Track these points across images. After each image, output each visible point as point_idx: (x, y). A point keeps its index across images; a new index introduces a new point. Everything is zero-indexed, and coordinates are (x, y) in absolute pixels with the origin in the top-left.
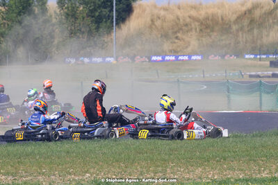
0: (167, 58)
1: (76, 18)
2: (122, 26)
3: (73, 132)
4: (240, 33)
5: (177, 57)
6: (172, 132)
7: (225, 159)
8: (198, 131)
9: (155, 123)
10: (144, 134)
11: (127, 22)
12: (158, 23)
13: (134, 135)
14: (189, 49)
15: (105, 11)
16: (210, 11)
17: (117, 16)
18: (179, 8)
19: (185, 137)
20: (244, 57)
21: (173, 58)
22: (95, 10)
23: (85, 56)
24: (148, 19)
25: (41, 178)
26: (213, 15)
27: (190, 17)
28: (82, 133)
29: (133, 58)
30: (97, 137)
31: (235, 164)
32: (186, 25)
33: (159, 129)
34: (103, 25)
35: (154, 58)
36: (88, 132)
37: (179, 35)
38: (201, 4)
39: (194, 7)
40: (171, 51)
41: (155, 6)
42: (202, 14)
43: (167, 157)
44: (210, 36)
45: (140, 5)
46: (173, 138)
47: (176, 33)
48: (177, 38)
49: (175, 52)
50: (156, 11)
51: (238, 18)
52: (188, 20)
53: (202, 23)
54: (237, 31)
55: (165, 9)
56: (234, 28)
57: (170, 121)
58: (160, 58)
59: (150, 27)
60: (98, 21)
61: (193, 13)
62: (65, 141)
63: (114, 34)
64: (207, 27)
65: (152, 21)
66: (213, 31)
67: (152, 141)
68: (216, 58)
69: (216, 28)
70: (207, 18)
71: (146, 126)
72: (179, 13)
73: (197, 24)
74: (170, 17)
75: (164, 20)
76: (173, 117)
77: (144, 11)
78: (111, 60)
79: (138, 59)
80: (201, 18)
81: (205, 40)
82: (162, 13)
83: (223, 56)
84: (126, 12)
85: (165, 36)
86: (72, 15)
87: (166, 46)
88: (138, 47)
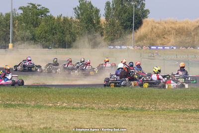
0: (159, 48)
1: (114, 26)
2: (137, 31)
3: (111, 83)
4: (196, 36)
5: (164, 48)
6: (160, 85)
7: (186, 99)
8: (173, 84)
9: (152, 80)
10: (146, 85)
11: (140, 29)
12: (155, 30)
13: (141, 85)
14: (170, 44)
15: (129, 23)
17: (135, 26)
18: (166, 23)
19: (167, 87)
20: (197, 48)
21: (161, 48)
22: (124, 23)
24: (150, 28)
26: (182, 27)
27: (171, 27)
28: (115, 83)
29: (142, 47)
30: (123, 86)
31: (191, 102)
32: (169, 31)
33: (153, 83)
35: (152, 47)
36: (119, 83)
37: (165, 36)
38: (176, 21)
39: (173, 23)
40: (161, 44)
41: (154, 22)
42: (177, 26)
43: (157, 97)
44: (181, 37)
45: (146, 21)
46: (160, 87)
47: (164, 35)
48: (164, 38)
49: (163, 45)
50: (154, 24)
51: (195, 29)
52: (170, 29)
53: (177, 31)
54: (194, 35)
55: (159, 23)
56: (193, 34)
57: (159, 79)
58: (155, 48)
59: (151, 32)
60: (126, 28)
61: (173, 26)
62: (107, 87)
63: (132, 35)
64: (179, 33)
65: (152, 29)
66: (182, 35)
67: (150, 88)
68: (184, 48)
69: (184, 33)
70: (180, 29)
71: (147, 81)
72: (165, 25)
73: (174, 31)
74: (161, 27)
75: (158, 29)
76: (160, 77)
77: (148, 24)
78: (131, 48)
79: (144, 48)
80: (176, 28)
81: (178, 39)
82: (157, 25)
83: (187, 48)
84: (139, 24)
85: (158, 36)
86: (112, 24)
87: (159, 42)
88: (145, 42)
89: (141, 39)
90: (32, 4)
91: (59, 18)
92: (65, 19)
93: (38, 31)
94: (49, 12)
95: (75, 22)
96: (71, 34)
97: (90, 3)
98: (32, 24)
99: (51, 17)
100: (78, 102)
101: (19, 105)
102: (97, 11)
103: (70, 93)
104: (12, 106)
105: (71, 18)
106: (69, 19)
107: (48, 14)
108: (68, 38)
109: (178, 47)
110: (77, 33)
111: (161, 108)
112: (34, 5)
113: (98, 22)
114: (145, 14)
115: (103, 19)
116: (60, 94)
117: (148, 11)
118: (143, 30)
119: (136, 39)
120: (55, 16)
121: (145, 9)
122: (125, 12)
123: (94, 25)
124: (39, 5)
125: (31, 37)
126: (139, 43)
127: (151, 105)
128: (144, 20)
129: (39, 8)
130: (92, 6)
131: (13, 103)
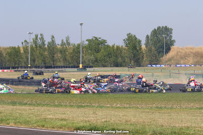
0: (182, 66)
1: (151, 52)
2: (167, 55)
5: (185, 66)
7: (201, 101)
11: (169, 53)
12: (179, 54)
14: (189, 63)
15: (161, 50)
16: (199, 50)
17: (165, 51)
22: (158, 49)
23: (154, 64)
25: (138, 106)
26: (198, 51)
27: (190, 52)
29: (170, 66)
32: (189, 55)
34: (161, 54)
35: (178, 66)
37: (186, 58)
38: (194, 48)
39: (191, 49)
41: (178, 48)
42: (194, 51)
43: (181, 99)
49: (185, 64)
50: (178, 50)
53: (194, 54)
58: (180, 66)
59: (177, 55)
60: (159, 52)
61: (191, 51)
63: (164, 58)
64: (196, 55)
65: (177, 53)
68: (199, 66)
69: (199, 56)
70: (196, 52)
72: (186, 50)
73: (192, 54)
74: (183, 52)
75: (181, 53)
77: (174, 49)
78: (163, 66)
79: (172, 66)
82: (181, 50)
83: (201, 65)
84: (168, 50)
85: (182, 58)
86: (150, 50)
87: (182, 62)
88: (172, 62)
89: (170, 60)
90: (95, 37)
91: (113, 46)
92: (118, 48)
93: (99, 55)
94: (106, 42)
95: (125, 49)
96: (122, 57)
97: (135, 36)
98: (95, 50)
99: (108, 46)
100: (127, 104)
101: (87, 106)
102: (140, 41)
103: (122, 97)
104: (82, 106)
105: (122, 46)
106: (121, 46)
107: (106, 44)
108: (120, 60)
109: (195, 65)
110: (126, 56)
111: (184, 107)
112: (96, 38)
113: (141, 49)
114: (172, 43)
115: (143, 47)
116: (115, 98)
117: (174, 41)
118: (171, 54)
119: (167, 60)
120: (111, 45)
121: (172, 39)
122: (159, 42)
123: (137, 51)
124: (100, 38)
125: (95, 60)
126: (168, 63)
127: (177, 105)
128: (172, 47)
129: (100, 40)
130: (136, 38)
131: (83, 105)
